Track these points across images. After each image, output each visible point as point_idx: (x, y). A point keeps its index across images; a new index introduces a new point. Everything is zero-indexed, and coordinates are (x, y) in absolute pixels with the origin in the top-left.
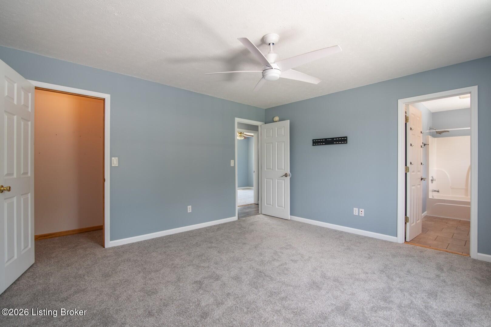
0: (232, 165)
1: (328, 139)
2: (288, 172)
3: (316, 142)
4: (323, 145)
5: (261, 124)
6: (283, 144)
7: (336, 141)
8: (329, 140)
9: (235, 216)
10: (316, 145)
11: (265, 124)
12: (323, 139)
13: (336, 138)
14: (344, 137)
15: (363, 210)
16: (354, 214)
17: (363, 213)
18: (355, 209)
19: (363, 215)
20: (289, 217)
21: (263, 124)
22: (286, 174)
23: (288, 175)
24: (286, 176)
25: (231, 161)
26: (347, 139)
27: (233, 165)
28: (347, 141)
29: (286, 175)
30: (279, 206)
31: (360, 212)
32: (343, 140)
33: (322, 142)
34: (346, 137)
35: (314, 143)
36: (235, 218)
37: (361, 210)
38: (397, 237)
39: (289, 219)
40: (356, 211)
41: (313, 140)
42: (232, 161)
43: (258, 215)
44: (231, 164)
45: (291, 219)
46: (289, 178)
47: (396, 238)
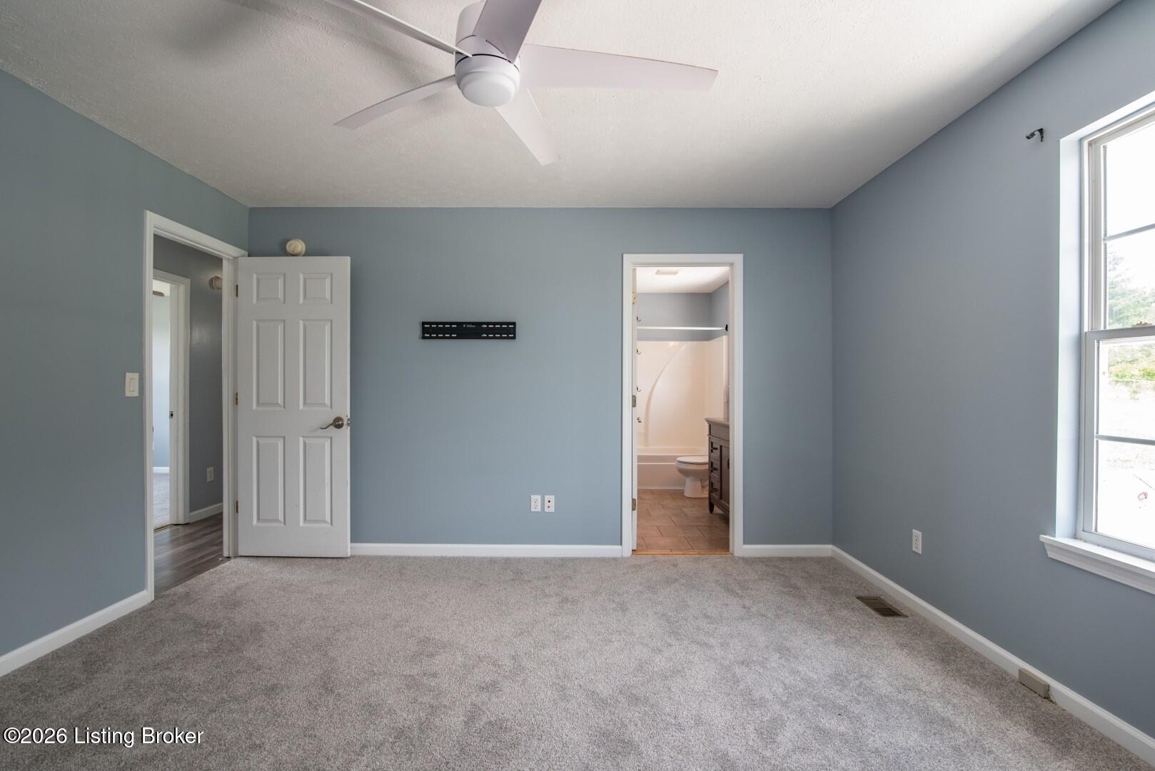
0: (131, 390)
1: (469, 323)
2: (346, 413)
3: (432, 330)
4: (451, 338)
5: (236, 255)
6: (327, 328)
7: (488, 331)
8: (468, 326)
9: (142, 587)
10: (431, 338)
11: (249, 256)
12: (451, 324)
13: (488, 324)
14: (508, 324)
15: (552, 498)
16: (533, 509)
17: (552, 504)
18: (533, 497)
19: (552, 509)
20: (348, 549)
21: (243, 256)
22: (339, 419)
23: (345, 422)
24: (339, 426)
25: (129, 375)
26: (514, 328)
27: (136, 394)
28: (514, 334)
29: (338, 424)
30: (311, 521)
31: (547, 504)
32: (505, 331)
33: (451, 331)
34: (514, 324)
35: (424, 331)
36: (144, 597)
37: (547, 498)
38: (621, 544)
39: (349, 555)
40: (536, 502)
41: (424, 323)
42: (132, 380)
43: (223, 562)
44: (126, 391)
45: (353, 554)
46: (346, 431)
47: (619, 547)
